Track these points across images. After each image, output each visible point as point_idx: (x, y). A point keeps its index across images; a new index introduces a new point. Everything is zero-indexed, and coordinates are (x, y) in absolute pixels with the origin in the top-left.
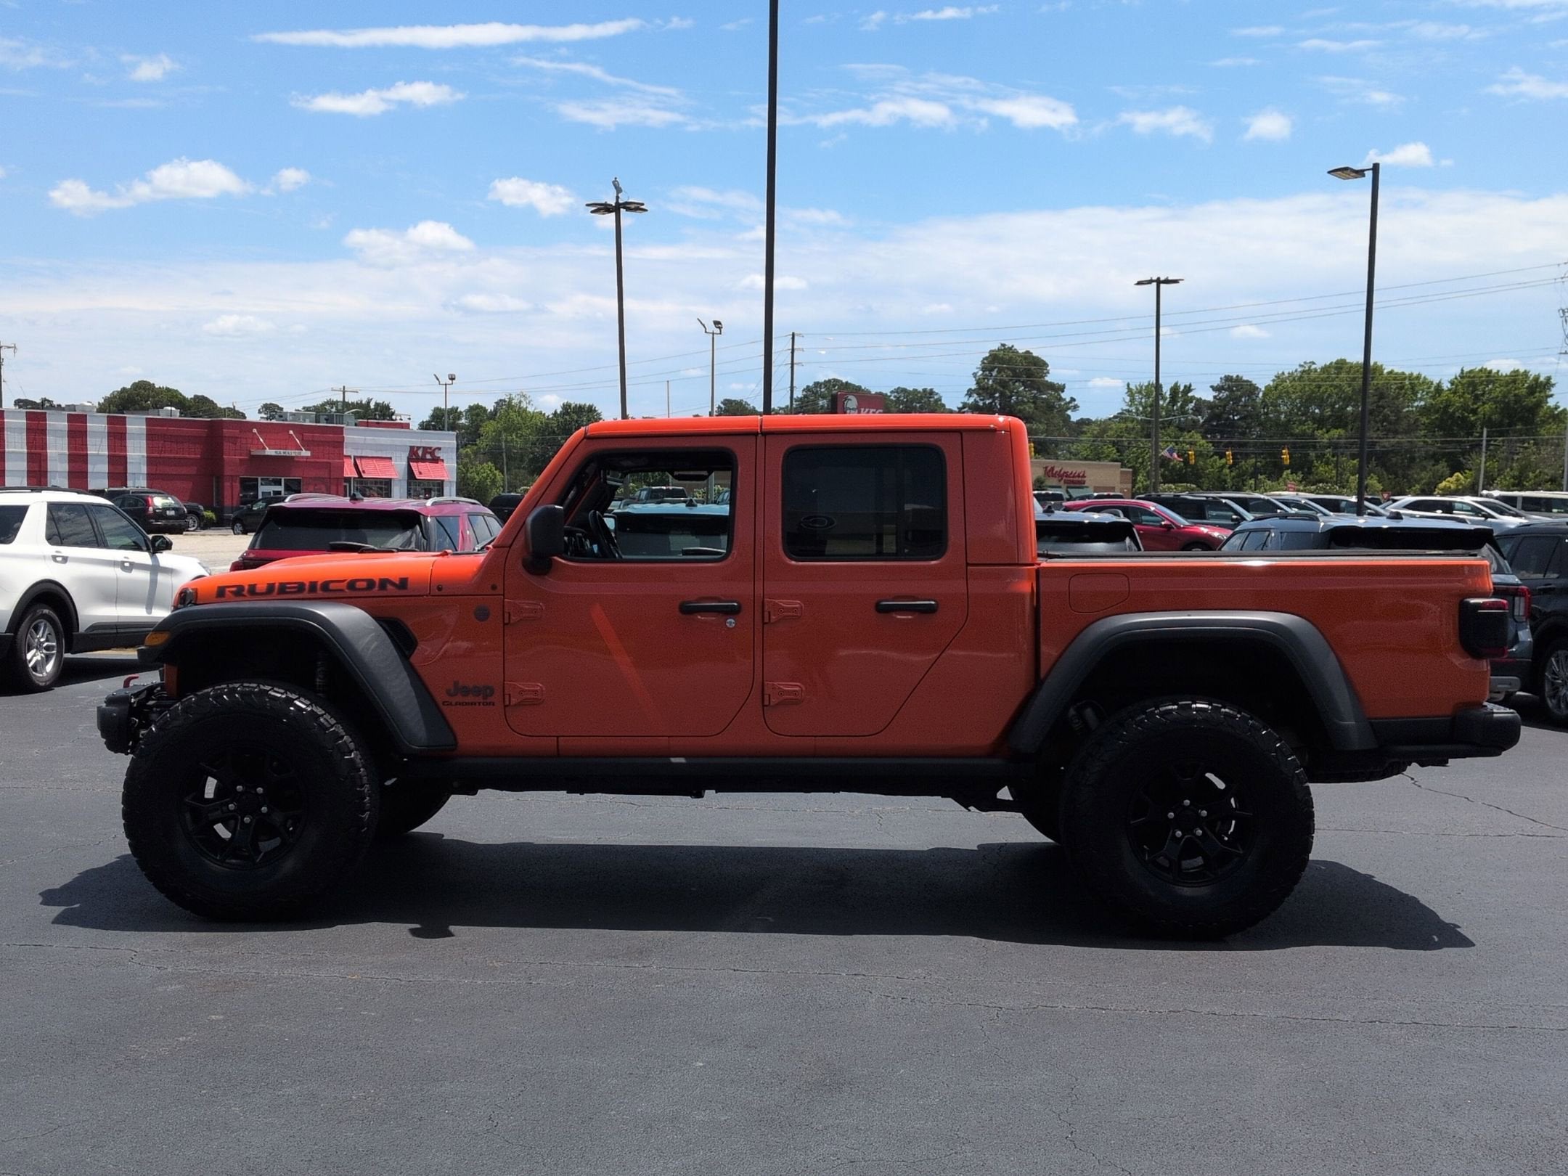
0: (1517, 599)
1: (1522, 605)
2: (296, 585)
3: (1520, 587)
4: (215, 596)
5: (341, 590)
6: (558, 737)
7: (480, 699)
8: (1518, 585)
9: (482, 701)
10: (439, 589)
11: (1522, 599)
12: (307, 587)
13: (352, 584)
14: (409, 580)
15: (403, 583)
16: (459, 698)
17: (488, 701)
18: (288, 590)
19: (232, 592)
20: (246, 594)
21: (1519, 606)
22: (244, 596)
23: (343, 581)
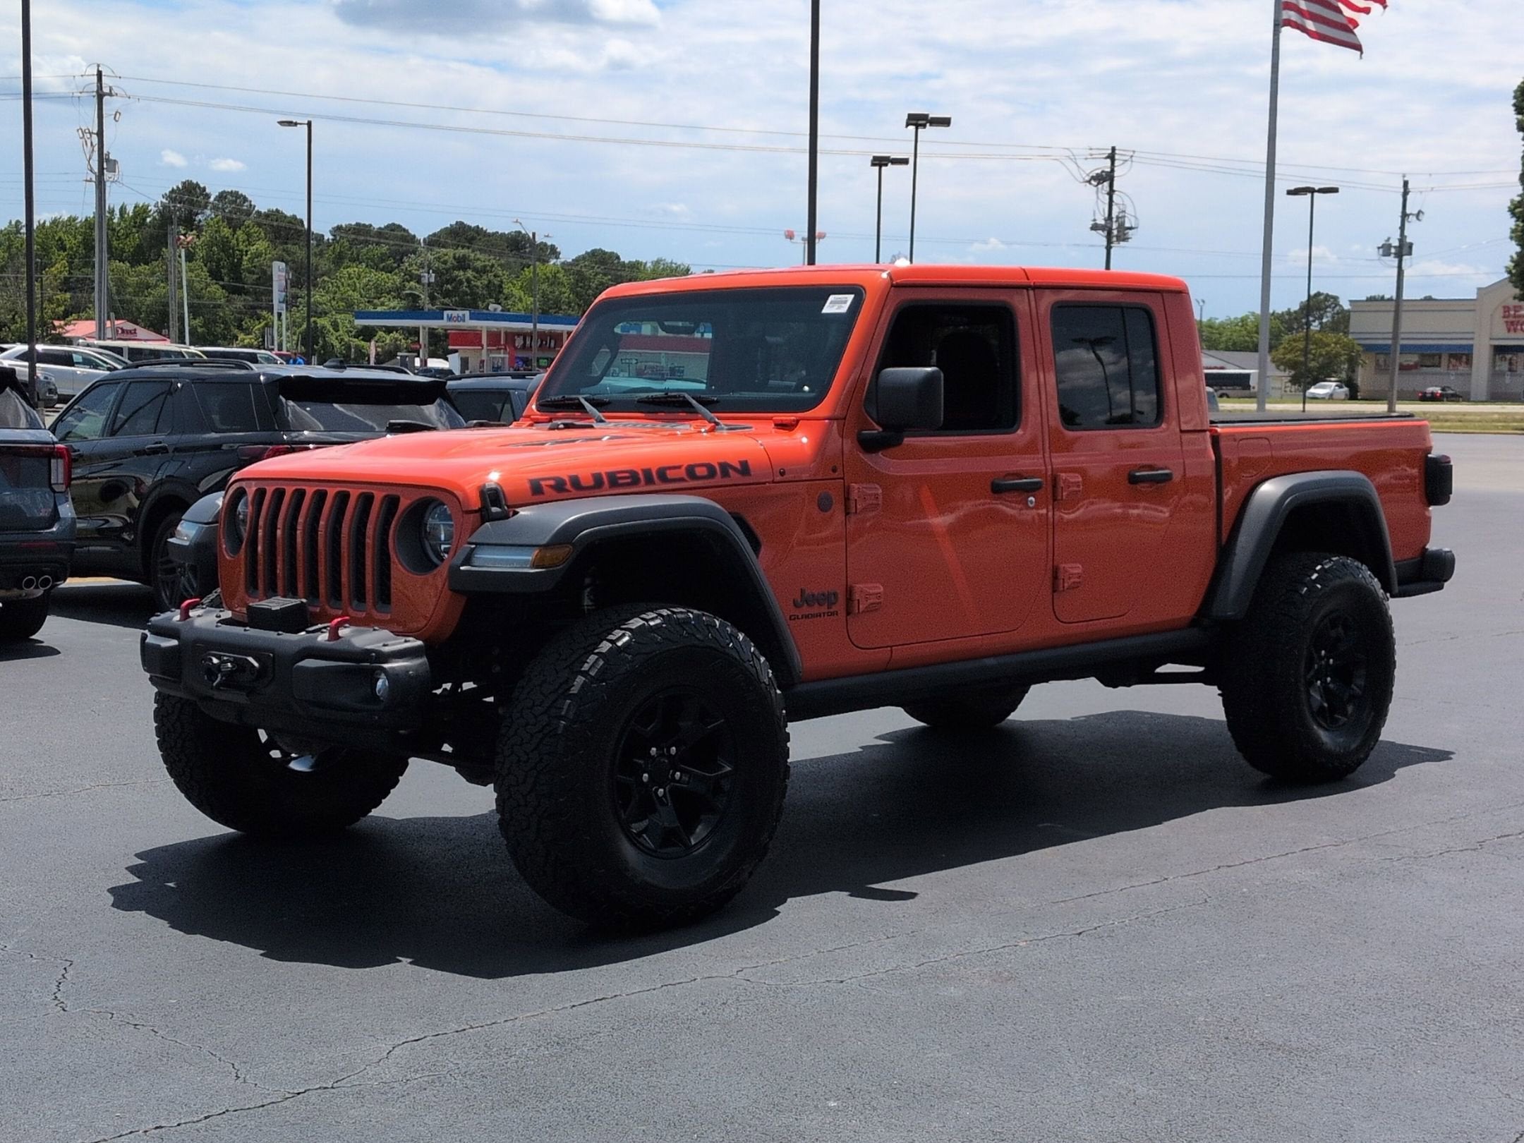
0: (53, 461)
1: (61, 470)
2: (627, 475)
3: (56, 446)
4: (530, 494)
5: (682, 480)
6: (891, 647)
7: (824, 609)
8: (54, 443)
9: (826, 611)
10: (782, 474)
11: (61, 462)
12: (641, 476)
13: (691, 471)
14: (750, 463)
15: (744, 468)
16: (805, 610)
17: (832, 610)
18: (621, 481)
19: (551, 486)
20: (571, 489)
21: (57, 470)
22: (568, 491)
23: (679, 467)
